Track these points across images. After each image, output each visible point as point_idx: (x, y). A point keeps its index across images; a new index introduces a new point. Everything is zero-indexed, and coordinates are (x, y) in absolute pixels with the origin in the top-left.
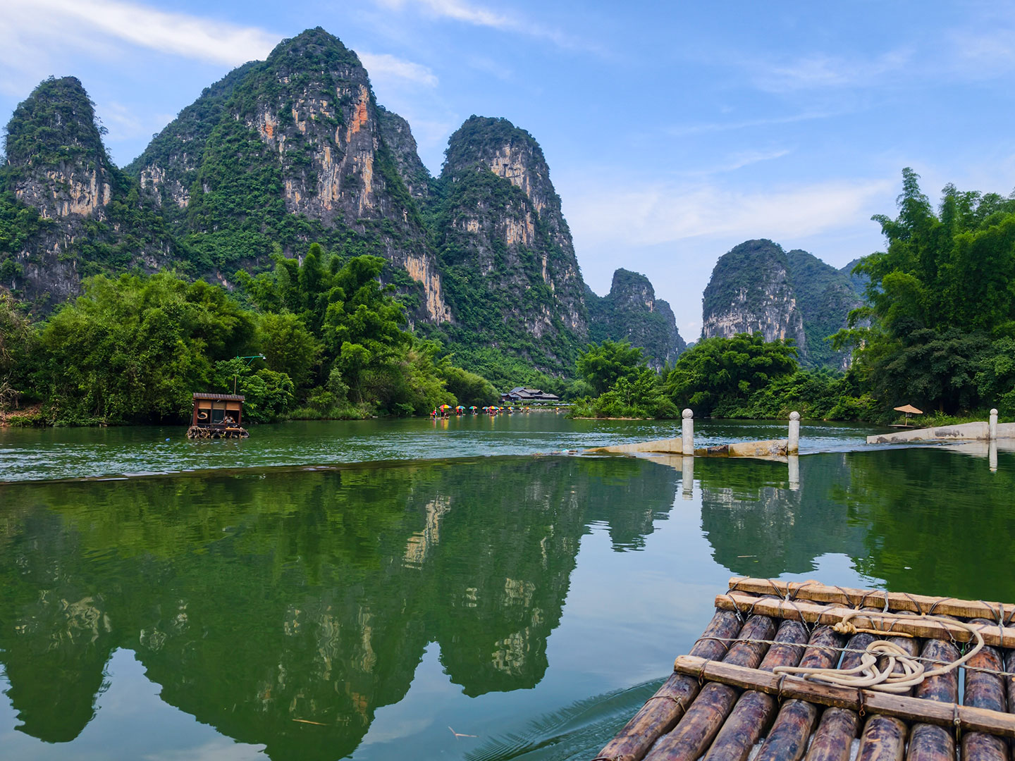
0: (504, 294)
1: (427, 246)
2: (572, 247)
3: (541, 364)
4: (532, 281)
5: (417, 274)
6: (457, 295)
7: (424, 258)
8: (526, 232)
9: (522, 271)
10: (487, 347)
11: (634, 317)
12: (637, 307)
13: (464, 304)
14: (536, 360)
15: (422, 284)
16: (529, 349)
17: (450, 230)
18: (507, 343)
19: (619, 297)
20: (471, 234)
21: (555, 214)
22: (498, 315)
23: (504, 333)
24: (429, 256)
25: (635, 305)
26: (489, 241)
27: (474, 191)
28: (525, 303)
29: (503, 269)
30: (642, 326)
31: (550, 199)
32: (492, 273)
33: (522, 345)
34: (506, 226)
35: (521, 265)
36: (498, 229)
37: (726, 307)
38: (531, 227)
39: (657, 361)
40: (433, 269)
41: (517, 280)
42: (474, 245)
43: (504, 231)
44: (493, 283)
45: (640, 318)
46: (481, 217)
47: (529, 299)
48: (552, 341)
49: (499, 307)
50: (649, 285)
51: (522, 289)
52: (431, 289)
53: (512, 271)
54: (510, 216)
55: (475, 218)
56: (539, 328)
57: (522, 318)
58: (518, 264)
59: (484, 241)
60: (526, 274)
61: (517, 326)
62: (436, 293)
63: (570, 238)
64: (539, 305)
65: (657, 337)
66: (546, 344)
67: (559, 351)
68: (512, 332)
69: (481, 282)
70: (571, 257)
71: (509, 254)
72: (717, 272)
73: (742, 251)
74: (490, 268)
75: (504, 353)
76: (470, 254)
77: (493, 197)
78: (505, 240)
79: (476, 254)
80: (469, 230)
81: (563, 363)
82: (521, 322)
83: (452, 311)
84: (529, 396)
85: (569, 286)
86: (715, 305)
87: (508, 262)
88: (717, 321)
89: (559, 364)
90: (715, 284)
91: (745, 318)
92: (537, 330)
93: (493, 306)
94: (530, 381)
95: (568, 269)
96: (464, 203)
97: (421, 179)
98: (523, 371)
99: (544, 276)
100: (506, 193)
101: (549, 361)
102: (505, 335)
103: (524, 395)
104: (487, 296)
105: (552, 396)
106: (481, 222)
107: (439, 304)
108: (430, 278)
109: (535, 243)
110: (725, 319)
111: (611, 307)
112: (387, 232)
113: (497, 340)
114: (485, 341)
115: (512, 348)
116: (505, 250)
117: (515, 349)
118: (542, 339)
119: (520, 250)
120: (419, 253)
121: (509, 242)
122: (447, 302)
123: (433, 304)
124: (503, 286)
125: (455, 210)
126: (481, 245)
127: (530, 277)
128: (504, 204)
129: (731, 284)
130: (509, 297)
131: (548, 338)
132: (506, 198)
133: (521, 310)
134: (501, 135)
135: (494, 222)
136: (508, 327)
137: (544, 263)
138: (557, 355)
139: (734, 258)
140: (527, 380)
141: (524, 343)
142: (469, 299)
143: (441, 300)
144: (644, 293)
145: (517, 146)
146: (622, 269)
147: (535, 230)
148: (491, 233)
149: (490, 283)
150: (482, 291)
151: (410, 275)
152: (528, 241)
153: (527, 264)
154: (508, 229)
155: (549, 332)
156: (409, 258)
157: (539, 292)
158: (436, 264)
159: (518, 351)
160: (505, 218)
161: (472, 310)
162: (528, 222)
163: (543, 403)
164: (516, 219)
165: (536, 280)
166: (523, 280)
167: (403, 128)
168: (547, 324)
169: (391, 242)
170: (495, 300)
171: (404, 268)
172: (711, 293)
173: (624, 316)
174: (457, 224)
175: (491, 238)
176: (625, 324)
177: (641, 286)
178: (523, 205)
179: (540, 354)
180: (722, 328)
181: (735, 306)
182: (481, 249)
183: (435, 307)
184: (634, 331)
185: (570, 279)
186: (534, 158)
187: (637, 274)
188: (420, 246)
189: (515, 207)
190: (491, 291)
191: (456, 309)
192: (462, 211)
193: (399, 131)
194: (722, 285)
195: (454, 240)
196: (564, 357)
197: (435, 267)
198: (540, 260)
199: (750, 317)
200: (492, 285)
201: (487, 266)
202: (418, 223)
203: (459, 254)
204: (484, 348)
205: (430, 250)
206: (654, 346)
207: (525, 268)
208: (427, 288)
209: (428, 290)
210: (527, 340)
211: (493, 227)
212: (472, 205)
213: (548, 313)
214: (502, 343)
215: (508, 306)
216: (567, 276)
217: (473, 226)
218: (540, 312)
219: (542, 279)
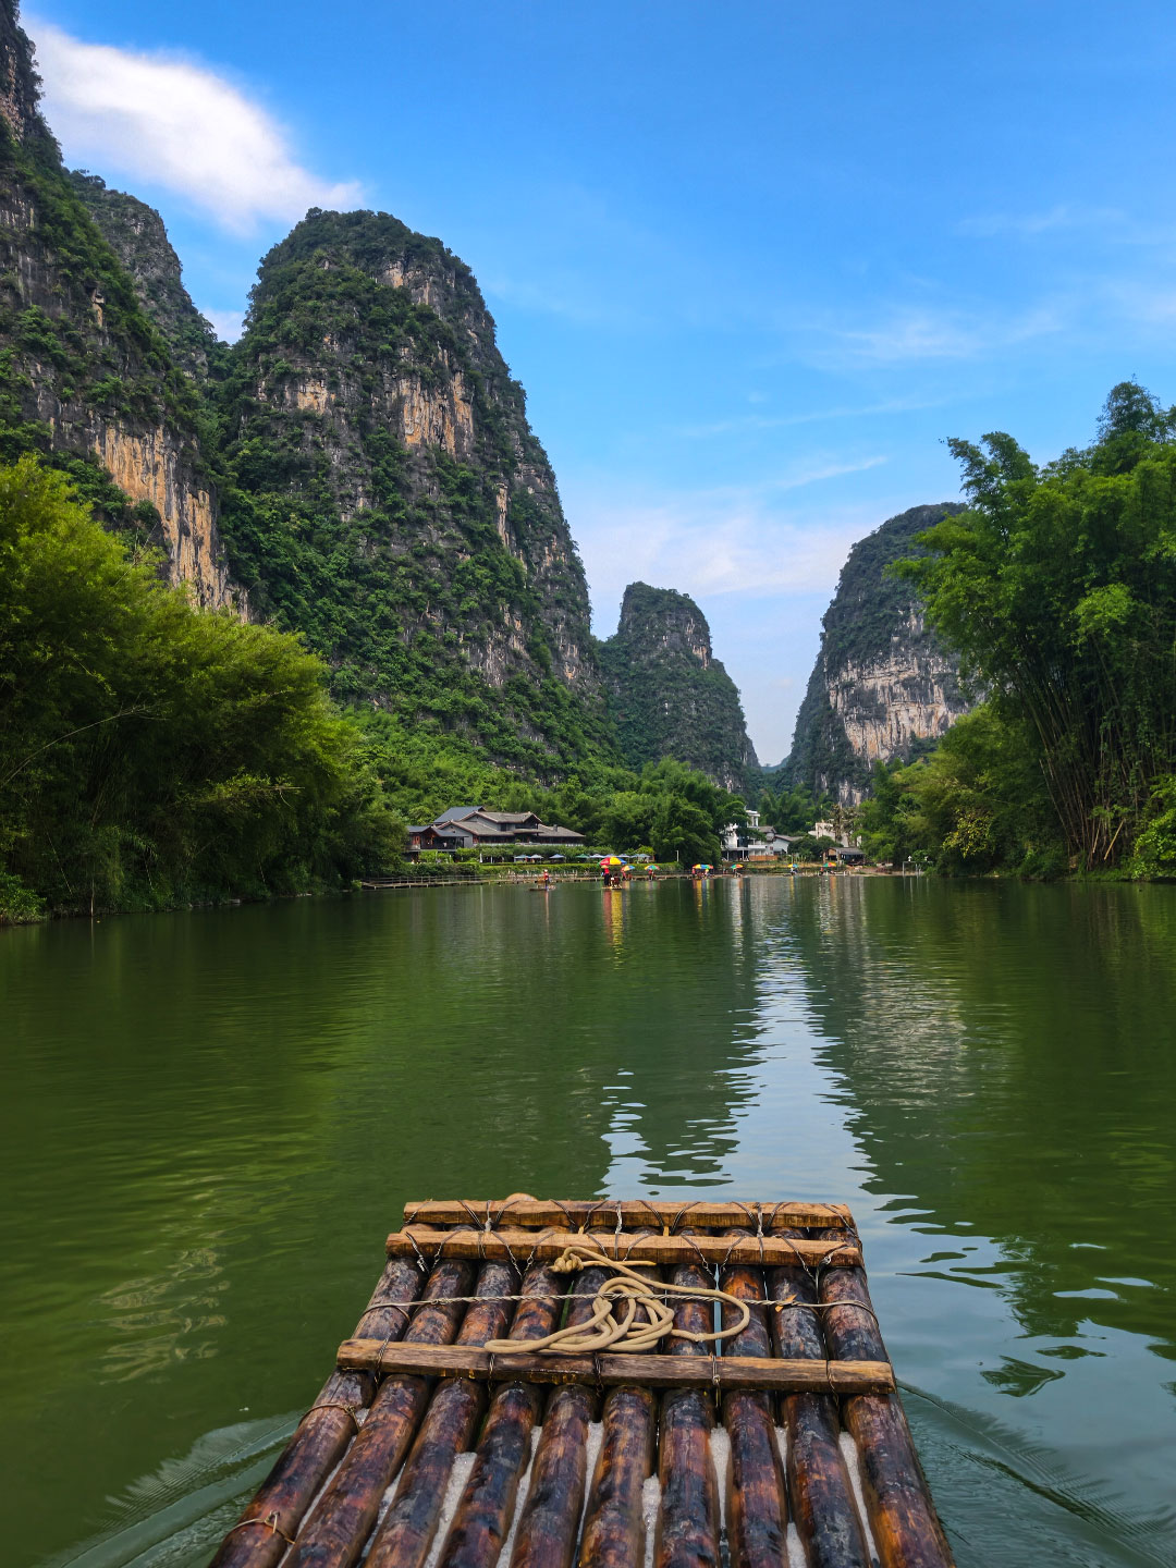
0: (402, 570)
1: (169, 404)
2: (555, 497)
3: (506, 755)
4: (474, 543)
5: (137, 483)
6: (266, 560)
7: (160, 438)
8: (454, 422)
9: (446, 514)
10: (358, 708)
11: (673, 677)
12: (678, 659)
13: (289, 587)
14: (494, 742)
15: (151, 509)
16: (473, 715)
17: (250, 408)
18: (414, 697)
19: (638, 641)
20: (308, 417)
21: (513, 421)
22: (385, 623)
23: (406, 670)
24: (176, 436)
25: (673, 654)
26: (356, 436)
27: (314, 310)
28: (459, 597)
29: (396, 507)
30: (690, 698)
31: (499, 388)
32: (367, 516)
33: (455, 702)
34: (401, 399)
35: (444, 500)
36: (381, 408)
37: (878, 646)
38: (464, 412)
39: (726, 769)
40: (188, 474)
41: (434, 538)
42: (315, 444)
43: (396, 412)
44: (371, 541)
45: (684, 680)
46: (332, 374)
47: (468, 586)
48: (531, 697)
49: (388, 603)
50: (698, 615)
51: (449, 562)
52: (184, 530)
53: (423, 514)
54: (411, 374)
55: (318, 377)
56: (497, 662)
57: (452, 633)
58: (436, 497)
59: (344, 433)
60: (457, 522)
61: (438, 655)
62: (198, 543)
63: (550, 477)
64: (494, 602)
65: (723, 720)
66: (517, 703)
67: (549, 722)
68: (426, 670)
69: (337, 536)
70: (555, 517)
71: (410, 470)
72: (850, 576)
73: (905, 527)
74: (361, 503)
75: (408, 723)
76: (304, 465)
77: (365, 329)
78: (400, 435)
79: (323, 467)
80: (301, 407)
81: (561, 752)
82: (449, 644)
83: (251, 602)
84: (495, 831)
85: (553, 583)
86: (852, 643)
87: (409, 489)
88: (860, 676)
89: (551, 755)
90: (849, 600)
91: (924, 667)
92: (491, 666)
93: (372, 598)
94: (485, 795)
95: (550, 545)
96: (287, 340)
97: (192, 341)
98: (462, 770)
99: (501, 533)
100: (399, 320)
101: (527, 747)
102: (407, 677)
103: (480, 828)
104: (354, 572)
105: (563, 832)
106: (333, 386)
107: (210, 575)
108: (181, 497)
109: (476, 450)
110: (877, 672)
111: (623, 659)
112: (35, 347)
113: (385, 689)
114: (352, 691)
115: (427, 711)
116: (401, 459)
117: (438, 713)
118: (506, 692)
119: (440, 462)
120: (142, 421)
121: (409, 439)
122: (237, 574)
123: (190, 575)
124: (398, 551)
125: (262, 358)
126: (337, 445)
127: (469, 532)
128: (394, 345)
129: (888, 597)
130: (416, 578)
131: (522, 688)
132: (399, 331)
133: (447, 613)
134: (381, 242)
135: (368, 389)
136: (416, 654)
137: (502, 503)
138: (547, 732)
139: (888, 543)
140: (477, 792)
141: (461, 697)
142: (304, 577)
143: (218, 565)
144: (689, 631)
145: (420, 267)
146: (640, 584)
147: (476, 420)
148: (360, 415)
149: (363, 542)
150: (338, 557)
151: (116, 481)
152: (458, 446)
153: (463, 500)
154: (407, 407)
155: (523, 675)
156: (111, 433)
157: (493, 569)
158: (199, 462)
159: (446, 719)
160: (397, 379)
161: (313, 606)
162: (457, 398)
163: (548, 855)
164: (427, 385)
165: (481, 540)
166: (451, 538)
167: (147, 223)
168: (517, 655)
169: (50, 377)
170: (375, 584)
171: (92, 460)
172: (841, 618)
173: (651, 678)
174: (270, 392)
175: (363, 427)
176: (654, 694)
177: (682, 617)
178: (442, 355)
179: (503, 730)
180: (874, 691)
181: (900, 644)
182: (335, 456)
183: (198, 584)
184: (675, 708)
185: (556, 567)
186: (459, 295)
187: (672, 593)
188: (147, 401)
189: (424, 355)
190: (367, 561)
191: (263, 596)
192: (282, 360)
193: (137, 231)
194: (866, 602)
195: (262, 431)
196: (564, 739)
197: (197, 471)
198: (490, 496)
199: (937, 664)
200: (368, 548)
201: (354, 498)
202: (141, 338)
203: (276, 464)
204: (350, 709)
205: (179, 418)
206: (719, 738)
207: (456, 508)
208: (173, 526)
209: (173, 533)
210: (468, 691)
211: (367, 401)
212: (306, 344)
213: (518, 625)
214: (401, 698)
215: (414, 601)
216: (548, 561)
217: (313, 397)
218: (499, 622)
219: (498, 540)
